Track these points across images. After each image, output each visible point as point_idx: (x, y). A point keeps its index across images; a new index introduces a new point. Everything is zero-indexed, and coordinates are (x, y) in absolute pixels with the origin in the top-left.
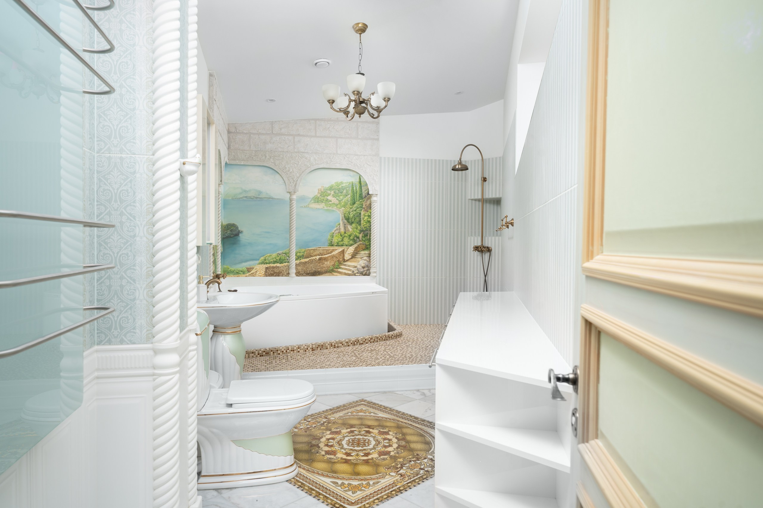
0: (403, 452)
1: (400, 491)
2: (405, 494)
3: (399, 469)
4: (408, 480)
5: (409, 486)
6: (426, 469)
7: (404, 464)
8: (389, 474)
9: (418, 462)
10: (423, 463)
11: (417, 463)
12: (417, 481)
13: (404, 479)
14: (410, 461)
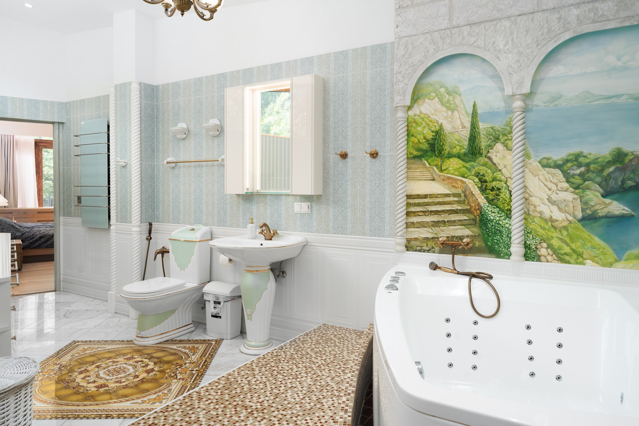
0: (66, 378)
1: (52, 357)
2: (47, 357)
3: (61, 367)
4: (49, 363)
5: (46, 361)
7: (59, 370)
8: (67, 362)
11: (48, 375)
13: (52, 363)
14: (54, 374)
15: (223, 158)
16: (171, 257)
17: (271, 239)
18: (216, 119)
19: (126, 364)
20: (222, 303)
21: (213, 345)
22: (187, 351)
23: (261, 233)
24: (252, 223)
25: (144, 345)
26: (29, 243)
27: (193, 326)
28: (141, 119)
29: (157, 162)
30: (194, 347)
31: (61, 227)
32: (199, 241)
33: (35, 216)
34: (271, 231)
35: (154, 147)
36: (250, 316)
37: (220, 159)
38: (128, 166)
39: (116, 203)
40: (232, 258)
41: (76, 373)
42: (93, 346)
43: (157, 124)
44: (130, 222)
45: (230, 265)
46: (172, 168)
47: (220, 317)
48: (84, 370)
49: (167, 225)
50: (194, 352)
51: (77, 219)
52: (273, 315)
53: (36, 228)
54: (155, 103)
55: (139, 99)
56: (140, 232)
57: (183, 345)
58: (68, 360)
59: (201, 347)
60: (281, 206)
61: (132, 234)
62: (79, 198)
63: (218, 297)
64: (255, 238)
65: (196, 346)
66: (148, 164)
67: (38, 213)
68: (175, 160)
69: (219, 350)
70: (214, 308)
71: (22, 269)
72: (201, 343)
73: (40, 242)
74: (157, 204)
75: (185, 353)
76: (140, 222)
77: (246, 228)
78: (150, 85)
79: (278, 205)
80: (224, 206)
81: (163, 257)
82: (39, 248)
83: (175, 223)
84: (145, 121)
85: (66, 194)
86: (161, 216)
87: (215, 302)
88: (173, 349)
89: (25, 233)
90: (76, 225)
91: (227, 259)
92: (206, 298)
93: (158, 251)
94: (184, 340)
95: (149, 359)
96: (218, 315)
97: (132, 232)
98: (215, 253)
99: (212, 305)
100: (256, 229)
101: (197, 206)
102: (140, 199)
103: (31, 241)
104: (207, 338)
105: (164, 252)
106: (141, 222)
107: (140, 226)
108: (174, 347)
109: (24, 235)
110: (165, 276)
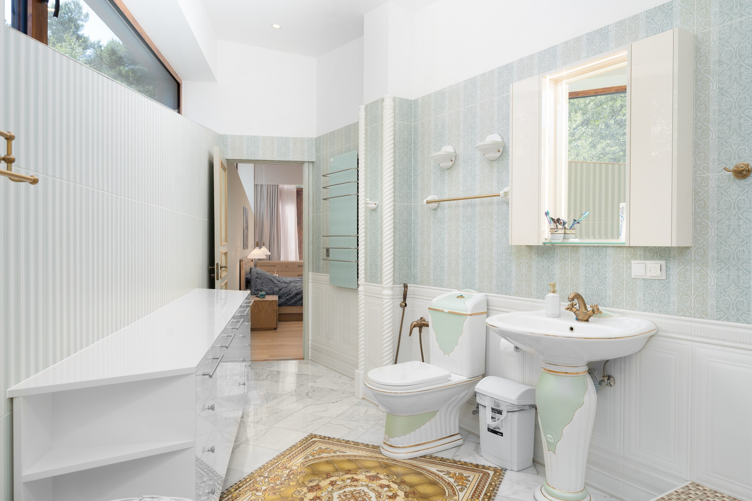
0: (293, 494)
1: (283, 454)
2: (278, 453)
3: (290, 474)
4: (278, 465)
5: (276, 460)
6: (262, 478)
7: (287, 479)
8: (298, 467)
9: (272, 485)
10: (267, 484)
11: (273, 483)
12: (269, 465)
13: (282, 465)
14: (281, 484)
15: (506, 191)
16: (430, 333)
17: (587, 321)
18: (497, 134)
19: (367, 486)
20: (504, 413)
21: (490, 478)
22: (452, 481)
23: (571, 308)
24: (554, 292)
25: (395, 458)
26: (285, 300)
27: (461, 437)
28: (395, 146)
29: (414, 202)
30: (461, 475)
31: (310, 284)
32: (470, 315)
33: (295, 270)
34: (588, 306)
35: (411, 182)
36: (552, 447)
37: (501, 193)
38: (379, 209)
39: (365, 257)
40: (518, 345)
41: (306, 488)
42: (331, 447)
43: (415, 152)
44: (381, 283)
45: (515, 353)
46: (434, 210)
47: (502, 434)
48: (316, 486)
49: (426, 288)
50: (462, 485)
51: (325, 276)
52: (591, 446)
53: (293, 284)
54: (413, 124)
55: (393, 119)
56: (393, 295)
57: (446, 469)
58: (299, 464)
59: (472, 477)
60: (606, 266)
61: (382, 298)
62: (328, 250)
63: (498, 403)
64: (559, 316)
65: (465, 475)
66: (404, 205)
67: (299, 266)
68: (437, 199)
69: (500, 489)
70: (492, 418)
71: (278, 329)
72: (473, 470)
73: (296, 299)
74: (414, 260)
75: (449, 483)
76: (392, 283)
77: (543, 298)
78: (407, 100)
79: (599, 264)
80: (506, 264)
81: (420, 331)
82: (295, 306)
83: (437, 286)
84: (400, 148)
85: (315, 246)
86: (419, 275)
87: (493, 410)
88: (431, 473)
89: (282, 289)
90: (324, 283)
91: (512, 346)
92: (479, 400)
93: (414, 323)
94: (448, 459)
95: (399, 485)
96: (497, 430)
97: (382, 295)
98: (493, 335)
99: (489, 413)
100: (560, 301)
101: (467, 262)
102: (392, 252)
103: (288, 297)
104: (481, 462)
105: (422, 325)
106: (394, 283)
107: (392, 288)
108: (434, 469)
109: (281, 291)
110: (423, 361)
